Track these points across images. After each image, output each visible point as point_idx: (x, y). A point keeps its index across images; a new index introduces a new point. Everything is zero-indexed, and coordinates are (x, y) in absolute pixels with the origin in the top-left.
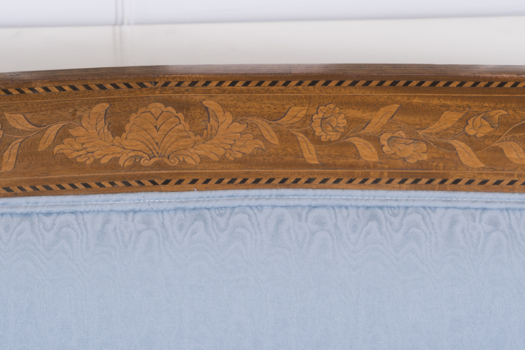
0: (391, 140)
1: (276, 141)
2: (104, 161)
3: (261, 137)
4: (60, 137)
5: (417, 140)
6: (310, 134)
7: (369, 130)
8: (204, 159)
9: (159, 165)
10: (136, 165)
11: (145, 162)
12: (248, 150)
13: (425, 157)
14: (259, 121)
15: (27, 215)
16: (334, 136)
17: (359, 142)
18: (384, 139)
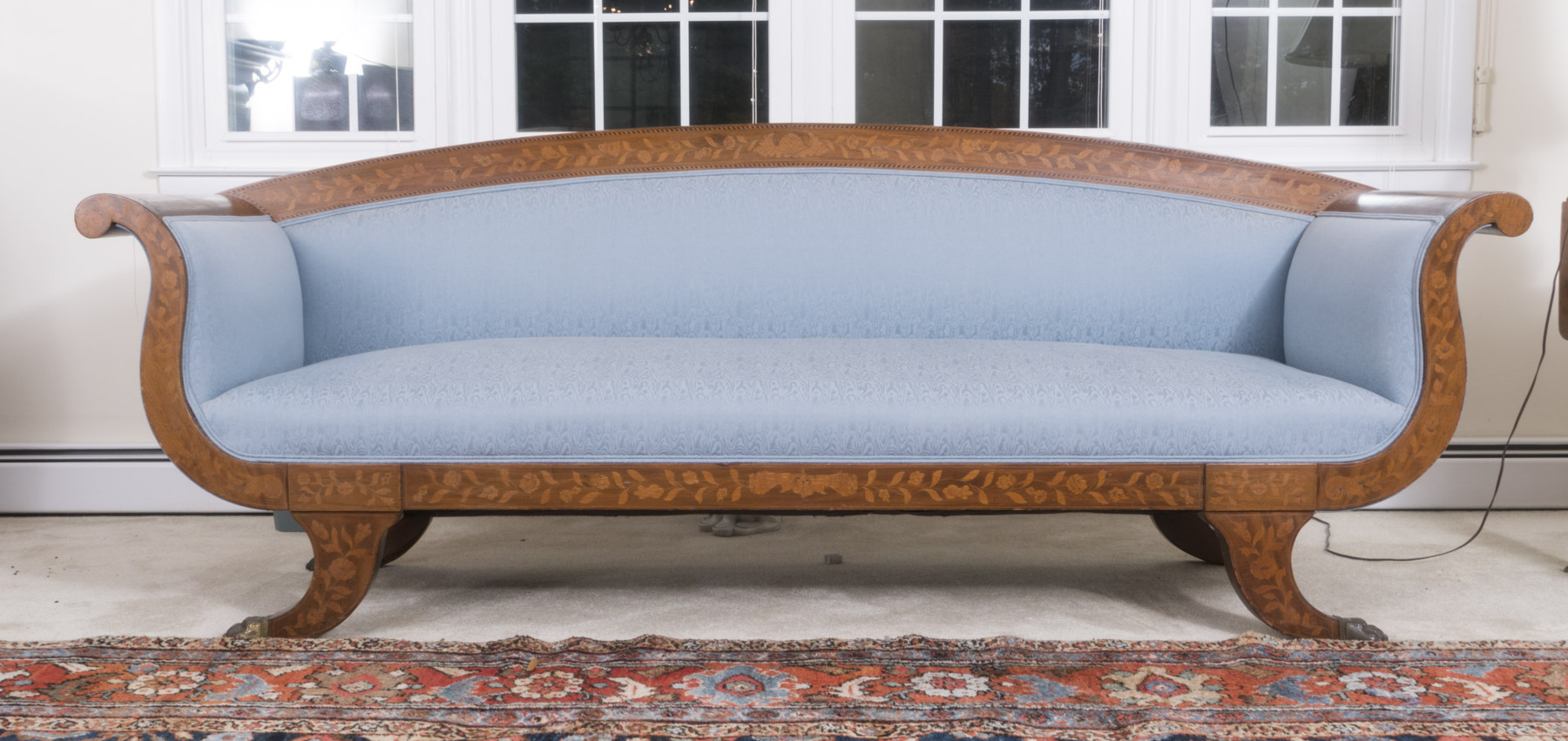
0: (875, 149)
1: (833, 149)
2: (771, 155)
3: (828, 147)
4: (756, 146)
5: (885, 150)
6: (845, 146)
7: (867, 145)
8: (808, 156)
9: (791, 158)
10: (783, 157)
11: (786, 156)
12: (824, 152)
13: (887, 156)
14: (827, 141)
15: (742, 174)
16: (855, 148)
17: (862, 150)
18: (872, 150)
